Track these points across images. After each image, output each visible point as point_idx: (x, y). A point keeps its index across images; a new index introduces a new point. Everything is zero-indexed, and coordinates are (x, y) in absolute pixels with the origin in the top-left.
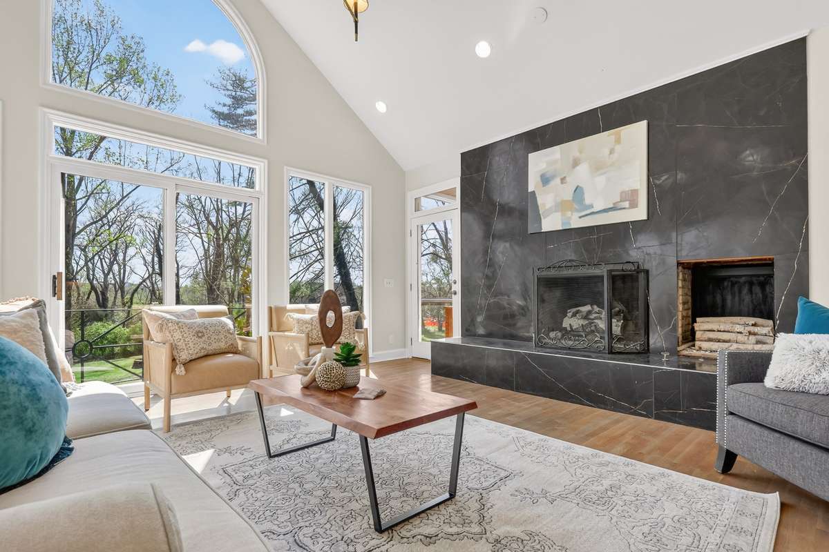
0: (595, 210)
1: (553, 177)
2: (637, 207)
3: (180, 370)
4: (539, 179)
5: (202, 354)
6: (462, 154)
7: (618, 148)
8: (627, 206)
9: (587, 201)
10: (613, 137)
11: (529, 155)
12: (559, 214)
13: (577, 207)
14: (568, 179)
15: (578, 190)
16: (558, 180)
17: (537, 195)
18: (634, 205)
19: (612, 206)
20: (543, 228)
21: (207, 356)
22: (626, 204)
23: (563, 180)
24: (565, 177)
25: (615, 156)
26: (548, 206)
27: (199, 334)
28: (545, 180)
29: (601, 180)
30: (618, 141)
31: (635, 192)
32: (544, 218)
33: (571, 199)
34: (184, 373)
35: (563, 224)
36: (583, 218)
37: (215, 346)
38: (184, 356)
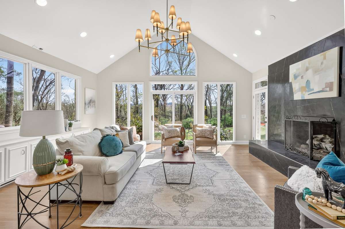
0: (315, 91)
1: (298, 76)
2: (333, 91)
3: (164, 140)
4: (293, 77)
5: (170, 137)
6: (269, 66)
7: (325, 62)
8: (328, 90)
9: (311, 87)
10: (323, 56)
11: (290, 66)
12: (300, 92)
13: (307, 90)
14: (304, 77)
15: (308, 82)
16: (300, 77)
17: (292, 84)
18: (331, 90)
19: (321, 90)
20: (294, 98)
21: (171, 137)
22: (328, 89)
23: (302, 77)
24: (303, 76)
25: (323, 66)
26: (296, 89)
27: (169, 132)
28: (296, 77)
29: (317, 77)
30: (325, 58)
31: (332, 83)
32: (295, 94)
33: (305, 86)
34: (164, 141)
35: (302, 97)
36: (309, 95)
37: (173, 135)
38: (165, 137)
